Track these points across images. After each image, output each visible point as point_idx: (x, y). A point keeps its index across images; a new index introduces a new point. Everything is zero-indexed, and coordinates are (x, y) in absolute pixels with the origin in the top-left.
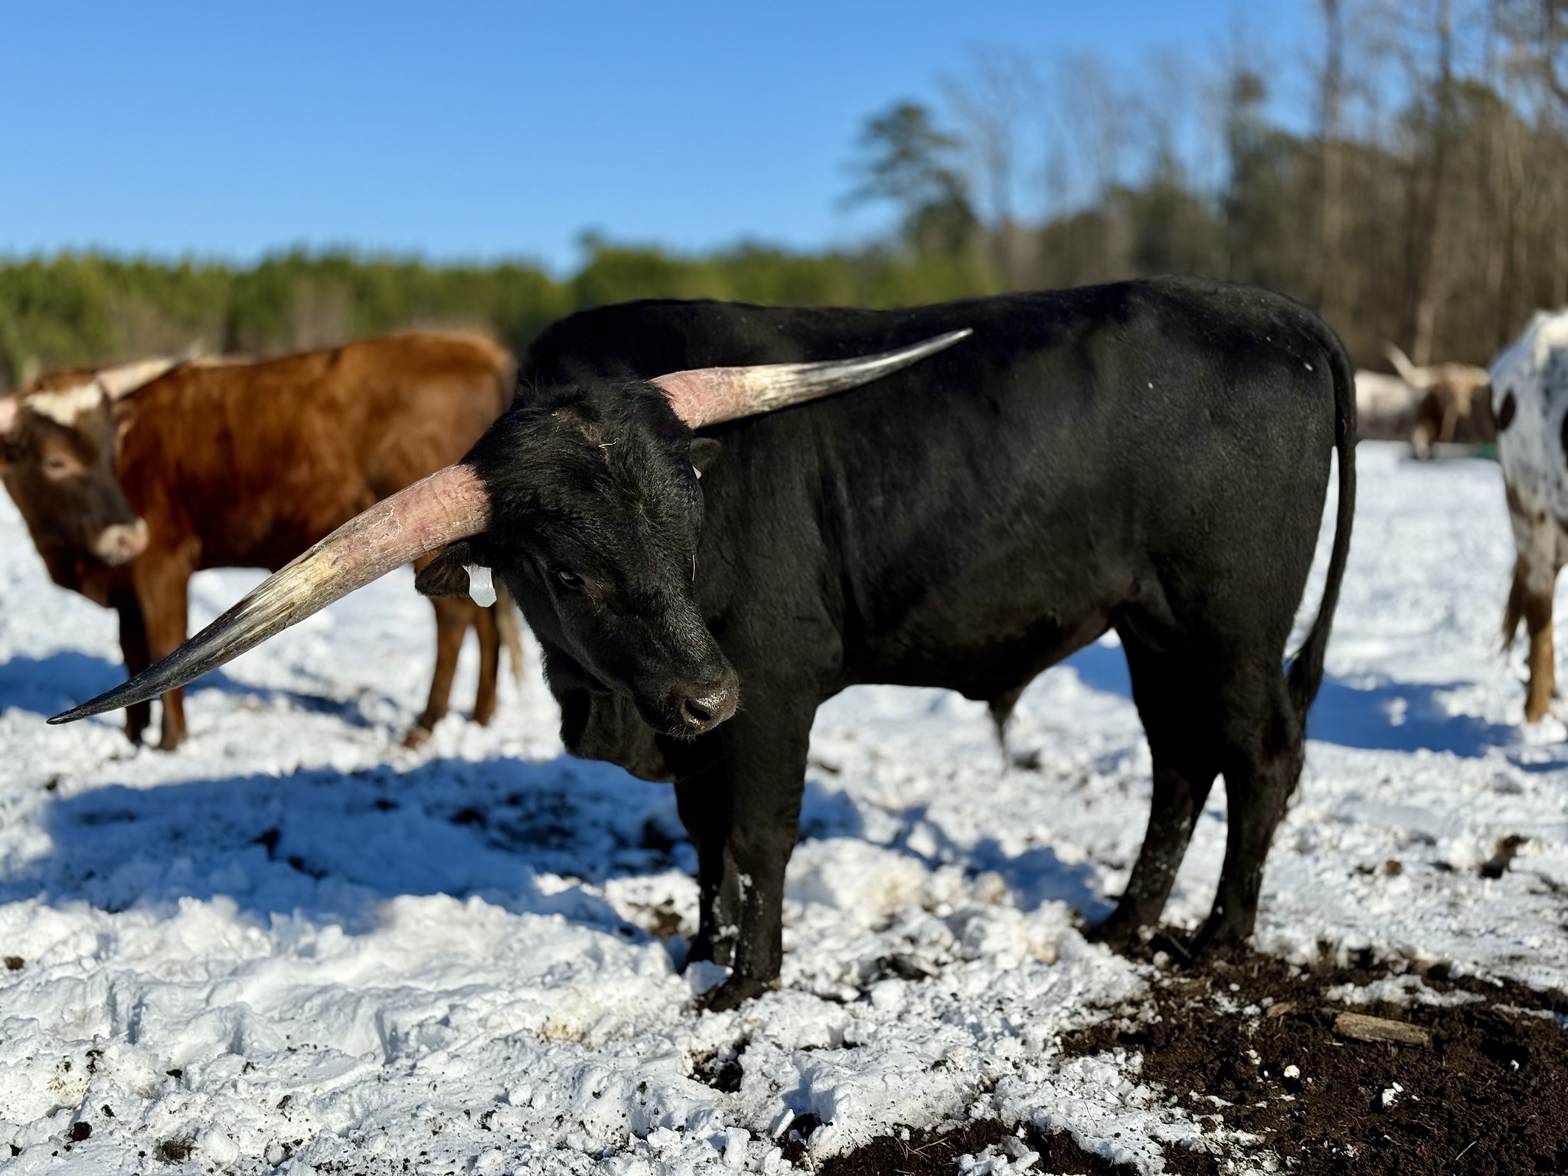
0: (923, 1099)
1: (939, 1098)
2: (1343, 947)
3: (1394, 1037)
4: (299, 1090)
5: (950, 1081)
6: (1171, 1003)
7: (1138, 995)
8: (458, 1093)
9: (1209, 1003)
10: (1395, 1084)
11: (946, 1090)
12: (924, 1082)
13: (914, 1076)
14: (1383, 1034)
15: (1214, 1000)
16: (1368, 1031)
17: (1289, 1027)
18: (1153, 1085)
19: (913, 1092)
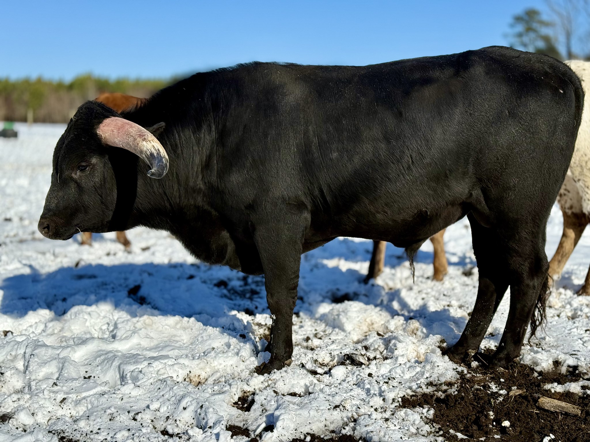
0: (324, 423)
1: (332, 423)
2: (565, 365)
3: (565, 410)
4: (70, 396)
5: (340, 415)
6: (467, 385)
7: (453, 380)
8: (131, 403)
9: (486, 387)
10: (551, 435)
11: (336, 419)
12: (327, 415)
13: (323, 411)
14: (560, 409)
15: (489, 386)
16: (552, 407)
17: (516, 401)
18: (434, 424)
19: (321, 419)
